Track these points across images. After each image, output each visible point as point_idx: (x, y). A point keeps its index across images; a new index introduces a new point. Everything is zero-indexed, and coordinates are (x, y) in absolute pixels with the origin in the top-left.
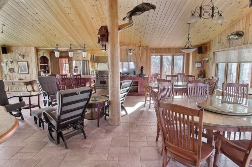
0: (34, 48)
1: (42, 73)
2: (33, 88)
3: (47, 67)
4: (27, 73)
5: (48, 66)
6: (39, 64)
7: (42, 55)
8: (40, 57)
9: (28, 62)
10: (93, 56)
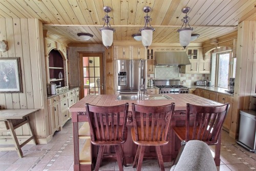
0: (36, 22)
1: (53, 87)
2: (33, 130)
3: (61, 73)
4: (18, 89)
5: (62, 71)
6: (48, 68)
7: (53, 47)
8: (49, 50)
9: (19, 60)
10: (150, 52)
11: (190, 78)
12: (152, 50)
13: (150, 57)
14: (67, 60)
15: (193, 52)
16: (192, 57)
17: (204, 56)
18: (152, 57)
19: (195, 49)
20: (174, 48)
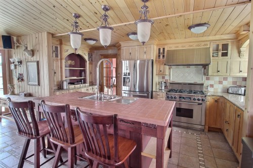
0: (46, 34)
1: (65, 83)
5: (85, 71)
6: (64, 68)
7: (71, 52)
8: (66, 54)
9: (38, 63)
10: (162, 51)
11: (220, 82)
12: (164, 49)
13: (161, 56)
14: (88, 62)
15: (220, 47)
16: (220, 54)
17: (239, 52)
18: (163, 56)
19: (225, 42)
20: (191, 44)
